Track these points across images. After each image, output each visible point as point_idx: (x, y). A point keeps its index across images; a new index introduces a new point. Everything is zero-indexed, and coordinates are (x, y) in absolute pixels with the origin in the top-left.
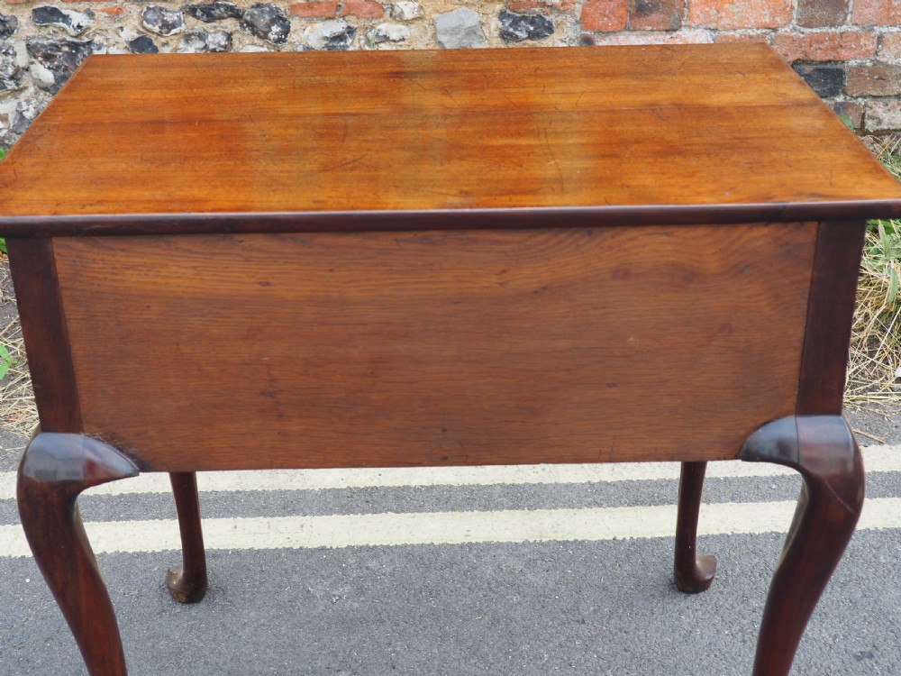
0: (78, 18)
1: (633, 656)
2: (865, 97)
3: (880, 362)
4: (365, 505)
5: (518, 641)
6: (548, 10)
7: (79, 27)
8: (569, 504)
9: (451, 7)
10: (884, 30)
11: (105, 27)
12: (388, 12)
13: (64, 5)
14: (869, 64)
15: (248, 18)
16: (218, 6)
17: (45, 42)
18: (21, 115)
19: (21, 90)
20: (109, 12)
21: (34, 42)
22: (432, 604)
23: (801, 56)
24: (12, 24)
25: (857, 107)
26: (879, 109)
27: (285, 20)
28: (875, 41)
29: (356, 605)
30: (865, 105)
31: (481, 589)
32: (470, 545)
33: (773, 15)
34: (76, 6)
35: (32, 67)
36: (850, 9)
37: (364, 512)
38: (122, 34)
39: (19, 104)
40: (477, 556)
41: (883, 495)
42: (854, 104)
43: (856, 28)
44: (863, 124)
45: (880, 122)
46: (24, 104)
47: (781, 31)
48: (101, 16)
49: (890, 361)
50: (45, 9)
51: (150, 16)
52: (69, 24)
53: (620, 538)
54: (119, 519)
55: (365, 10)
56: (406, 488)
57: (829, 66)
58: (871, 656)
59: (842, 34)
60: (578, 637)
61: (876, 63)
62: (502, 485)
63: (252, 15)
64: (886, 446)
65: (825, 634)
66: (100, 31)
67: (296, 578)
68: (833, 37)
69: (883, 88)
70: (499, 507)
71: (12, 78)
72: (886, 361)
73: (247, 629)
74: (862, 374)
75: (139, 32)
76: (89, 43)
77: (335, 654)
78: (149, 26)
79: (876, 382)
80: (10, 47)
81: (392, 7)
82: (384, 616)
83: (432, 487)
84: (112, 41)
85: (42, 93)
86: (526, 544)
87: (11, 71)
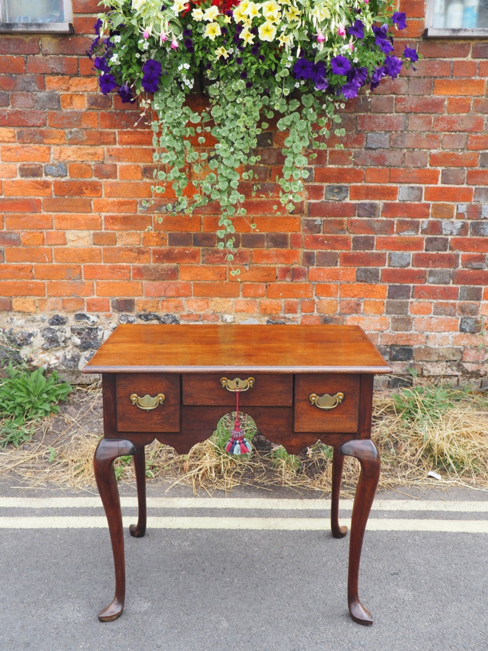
0: (93, 318)
1: (301, 571)
2: (422, 361)
3: (421, 469)
4: (198, 514)
5: (255, 563)
6: (287, 320)
7: (93, 322)
8: (283, 517)
9: (247, 318)
10: (428, 333)
11: (104, 322)
12: (221, 319)
13: (88, 313)
14: (423, 347)
15: (163, 320)
16: (151, 315)
17: (79, 327)
18: (65, 357)
19: (66, 347)
20: (106, 316)
21: (74, 327)
22: (222, 550)
23: (394, 343)
24: (66, 320)
25: (419, 365)
26: (429, 366)
27: (178, 321)
28: (425, 338)
29: (191, 549)
30: (423, 365)
31: (242, 545)
32: (240, 530)
33: (381, 326)
34: (93, 313)
35: (72, 338)
36: (413, 324)
37: (197, 516)
38: (110, 325)
39: (65, 353)
40: (242, 534)
41: (414, 518)
42: (417, 364)
43: (416, 332)
44: (422, 372)
45: (429, 372)
46: (67, 352)
47: (385, 332)
48: (102, 318)
49: (426, 469)
50: (80, 314)
51: (122, 318)
52: (89, 320)
53: (302, 529)
54: (96, 516)
55: (211, 318)
56: (215, 508)
57: (406, 347)
58: (397, 574)
59: (411, 334)
60: (280, 563)
61: (426, 347)
62: (256, 509)
63: (164, 319)
64: (419, 501)
65: (380, 566)
66: (102, 324)
67: (167, 539)
68: (407, 336)
69: (430, 357)
70: (253, 516)
71: (63, 342)
72: (424, 469)
73: (146, 556)
74: (414, 474)
75: (117, 324)
76: (97, 328)
77: (181, 565)
78: (122, 322)
79: (419, 477)
80: (64, 329)
81: (222, 317)
82: (202, 553)
83: (226, 508)
84: (106, 328)
85: (75, 348)
86: (263, 530)
87: (63, 339)
